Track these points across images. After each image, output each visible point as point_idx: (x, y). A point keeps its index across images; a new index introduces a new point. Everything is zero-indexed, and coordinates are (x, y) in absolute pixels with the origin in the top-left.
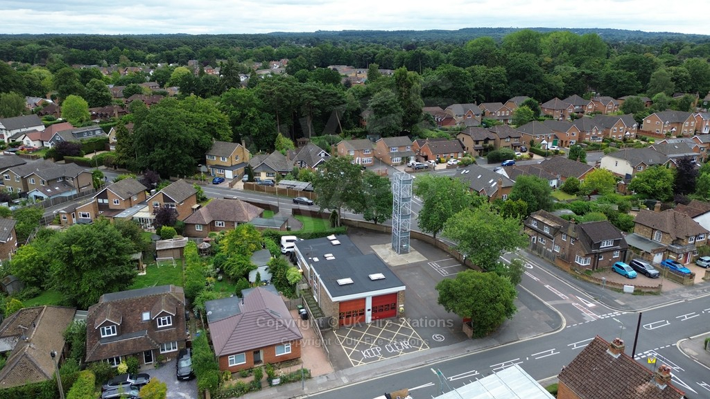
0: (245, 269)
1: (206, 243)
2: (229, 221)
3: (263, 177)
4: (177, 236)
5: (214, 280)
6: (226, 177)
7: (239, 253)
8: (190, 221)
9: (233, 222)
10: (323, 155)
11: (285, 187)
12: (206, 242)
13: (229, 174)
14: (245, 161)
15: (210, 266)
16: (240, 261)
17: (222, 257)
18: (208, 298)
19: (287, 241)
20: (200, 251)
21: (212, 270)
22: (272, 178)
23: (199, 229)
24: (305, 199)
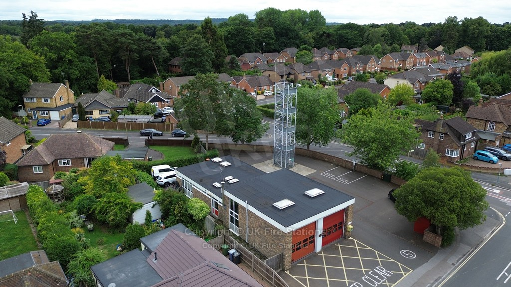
0: (128, 210)
1: (57, 186)
2: (76, 159)
3: (96, 114)
4: (10, 182)
5: (82, 231)
6: (52, 118)
7: (110, 191)
8: (25, 162)
9: (83, 159)
10: (154, 91)
11: (126, 121)
12: (56, 184)
13: (55, 115)
14: (71, 102)
15: (73, 214)
16: (118, 201)
17: (89, 199)
18: (92, 260)
19: (160, 171)
20: (50, 195)
21: (77, 219)
22: (107, 115)
23: (37, 171)
24: (154, 130)
